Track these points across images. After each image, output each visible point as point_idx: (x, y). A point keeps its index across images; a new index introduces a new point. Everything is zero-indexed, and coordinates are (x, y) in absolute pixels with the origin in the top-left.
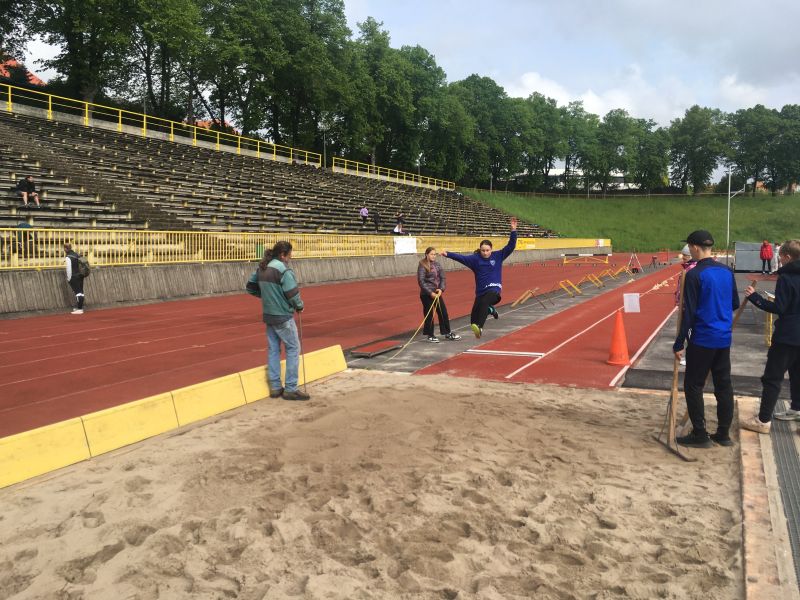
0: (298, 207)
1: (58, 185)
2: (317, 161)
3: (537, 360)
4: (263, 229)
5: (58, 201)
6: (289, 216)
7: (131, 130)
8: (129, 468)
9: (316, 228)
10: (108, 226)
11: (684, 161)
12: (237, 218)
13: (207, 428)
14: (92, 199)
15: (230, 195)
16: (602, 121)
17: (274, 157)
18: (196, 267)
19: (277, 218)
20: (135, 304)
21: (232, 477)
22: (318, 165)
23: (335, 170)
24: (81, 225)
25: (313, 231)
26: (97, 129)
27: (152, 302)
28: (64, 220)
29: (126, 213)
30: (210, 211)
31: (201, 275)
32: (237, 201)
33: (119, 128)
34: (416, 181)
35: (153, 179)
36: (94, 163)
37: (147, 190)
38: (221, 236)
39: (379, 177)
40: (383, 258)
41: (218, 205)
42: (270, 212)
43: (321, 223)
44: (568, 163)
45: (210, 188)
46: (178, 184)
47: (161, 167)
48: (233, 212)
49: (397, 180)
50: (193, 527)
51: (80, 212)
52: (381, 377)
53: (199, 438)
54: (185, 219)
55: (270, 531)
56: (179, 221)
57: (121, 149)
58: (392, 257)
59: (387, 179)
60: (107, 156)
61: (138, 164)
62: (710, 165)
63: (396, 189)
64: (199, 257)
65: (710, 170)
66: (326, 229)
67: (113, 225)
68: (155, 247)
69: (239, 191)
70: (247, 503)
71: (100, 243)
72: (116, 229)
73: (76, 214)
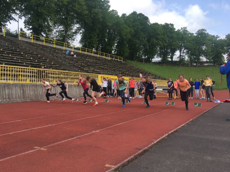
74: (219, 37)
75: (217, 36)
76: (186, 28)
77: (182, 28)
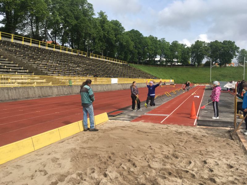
0: (80, 68)
1: (4, 60)
2: (85, 55)
3: (167, 117)
4: (70, 75)
5: (5, 66)
6: (78, 71)
7: (27, 44)
8: (49, 154)
9: (86, 75)
10: (21, 74)
11: (194, 57)
12: (62, 72)
13: (70, 140)
14: (15, 65)
15: (59, 65)
16: (171, 44)
17: (72, 53)
18: (50, 87)
19: (74, 72)
20: (31, 99)
21: (86, 157)
22: (85, 56)
23: (91, 57)
24: (12, 73)
25: (86, 76)
26: (16, 43)
27: (36, 98)
28: (7, 72)
29: (27, 70)
30: (53, 69)
31: (52, 90)
32: (61, 66)
33: (23, 43)
34: (115, 61)
35: (34, 59)
36: (15, 54)
37: (33, 63)
38: (57, 77)
39: (104, 60)
40: (107, 85)
41: (56, 68)
42: (72, 70)
43: (88, 74)
44: (161, 57)
45: (53, 62)
46: (42, 61)
47: (37, 56)
48: (60, 70)
49: (110, 61)
50: (79, 175)
51: (12, 69)
52: (120, 122)
53: (69, 143)
54: (46, 72)
55: (106, 175)
56: (44, 73)
57: (24, 50)
58: (111, 85)
59: (107, 60)
60: (19, 52)
61: (29, 54)
62: (202, 58)
63: (110, 63)
64: (50, 84)
65: (202, 60)
66: (89, 75)
67: (22, 74)
68: (36, 81)
69: (62, 63)
70: (94, 166)
71: (18, 79)
72: (24, 75)
73: (11, 70)
74: (186, 45)
75: (185, 44)
76: (164, 39)
77: (161, 39)
